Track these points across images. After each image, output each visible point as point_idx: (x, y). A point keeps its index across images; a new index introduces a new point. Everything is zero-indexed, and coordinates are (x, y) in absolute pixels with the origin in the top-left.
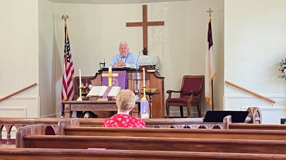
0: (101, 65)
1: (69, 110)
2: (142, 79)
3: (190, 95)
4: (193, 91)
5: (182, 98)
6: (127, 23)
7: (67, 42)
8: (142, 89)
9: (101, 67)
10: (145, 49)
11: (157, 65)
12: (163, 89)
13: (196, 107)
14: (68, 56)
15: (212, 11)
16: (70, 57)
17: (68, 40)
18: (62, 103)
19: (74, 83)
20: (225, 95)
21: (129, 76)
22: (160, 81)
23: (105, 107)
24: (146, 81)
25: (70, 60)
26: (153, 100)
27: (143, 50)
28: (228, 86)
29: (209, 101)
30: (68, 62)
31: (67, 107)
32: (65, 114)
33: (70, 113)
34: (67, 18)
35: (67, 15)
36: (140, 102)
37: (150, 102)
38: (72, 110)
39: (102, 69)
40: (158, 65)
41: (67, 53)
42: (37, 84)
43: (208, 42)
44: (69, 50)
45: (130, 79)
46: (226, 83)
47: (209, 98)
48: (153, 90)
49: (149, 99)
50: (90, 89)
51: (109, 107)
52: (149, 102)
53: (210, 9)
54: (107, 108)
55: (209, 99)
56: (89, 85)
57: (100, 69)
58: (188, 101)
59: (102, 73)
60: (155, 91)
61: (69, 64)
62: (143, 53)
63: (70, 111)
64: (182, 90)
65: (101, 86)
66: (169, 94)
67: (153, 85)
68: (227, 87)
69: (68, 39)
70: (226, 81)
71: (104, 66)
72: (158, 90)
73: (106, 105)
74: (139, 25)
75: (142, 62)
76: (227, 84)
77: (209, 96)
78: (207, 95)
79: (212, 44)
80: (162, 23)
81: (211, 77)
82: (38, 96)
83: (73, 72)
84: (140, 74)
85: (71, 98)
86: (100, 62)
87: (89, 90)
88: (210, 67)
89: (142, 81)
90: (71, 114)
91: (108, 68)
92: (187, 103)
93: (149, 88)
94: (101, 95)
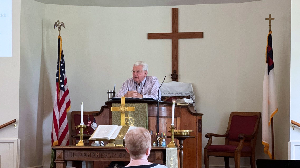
0: (110, 94)
1: (62, 159)
2: (168, 116)
3: (239, 141)
4: (243, 134)
5: (228, 144)
6: (148, 34)
7: (61, 60)
8: (170, 129)
9: (110, 97)
10: (174, 72)
11: (192, 95)
12: (200, 131)
13: (249, 158)
14: (61, 81)
15: (274, 19)
16: (65, 82)
17: (62, 59)
18: (52, 148)
19: (70, 121)
20: (290, 141)
21: (151, 111)
22: (196, 118)
23: (113, 156)
24: (175, 119)
25: (65, 87)
26: (185, 147)
27: (171, 73)
28: (295, 129)
29: (268, 149)
30: (61, 90)
31: (59, 154)
32: (56, 164)
33: (63, 163)
34: (61, 25)
35: (61, 22)
36: (165, 150)
37: (181, 149)
38: (66, 159)
39: (110, 100)
40: (194, 96)
41: (61, 76)
42: (16, 120)
43: (267, 64)
44: (64, 72)
45: (151, 115)
46: (292, 123)
47: (268, 144)
48: (186, 132)
49: (179, 145)
50: (94, 129)
51: (120, 156)
52: (178, 149)
53: (270, 15)
54: (117, 157)
55: (268, 147)
56: (92, 123)
57: (108, 100)
58: (236, 149)
59: (112, 107)
60: (188, 134)
61: (62, 93)
62: (172, 78)
63: (64, 161)
64: (228, 133)
65: (109, 125)
66: (208, 139)
67: (185, 125)
68: (293, 129)
69: (62, 56)
70: (291, 121)
71: (114, 96)
72: (193, 132)
73: (116, 152)
74: (166, 37)
75: (169, 91)
76: (294, 125)
77: (268, 143)
78: (265, 141)
79: (273, 67)
80: (199, 35)
81: (271, 115)
82: (18, 138)
83: (68, 104)
84: (166, 109)
85: (64, 142)
86: (108, 91)
87: (92, 131)
88: (269, 100)
89: (170, 119)
90: (65, 164)
91: (120, 99)
92: (234, 153)
93: (179, 129)
94: (109, 138)
